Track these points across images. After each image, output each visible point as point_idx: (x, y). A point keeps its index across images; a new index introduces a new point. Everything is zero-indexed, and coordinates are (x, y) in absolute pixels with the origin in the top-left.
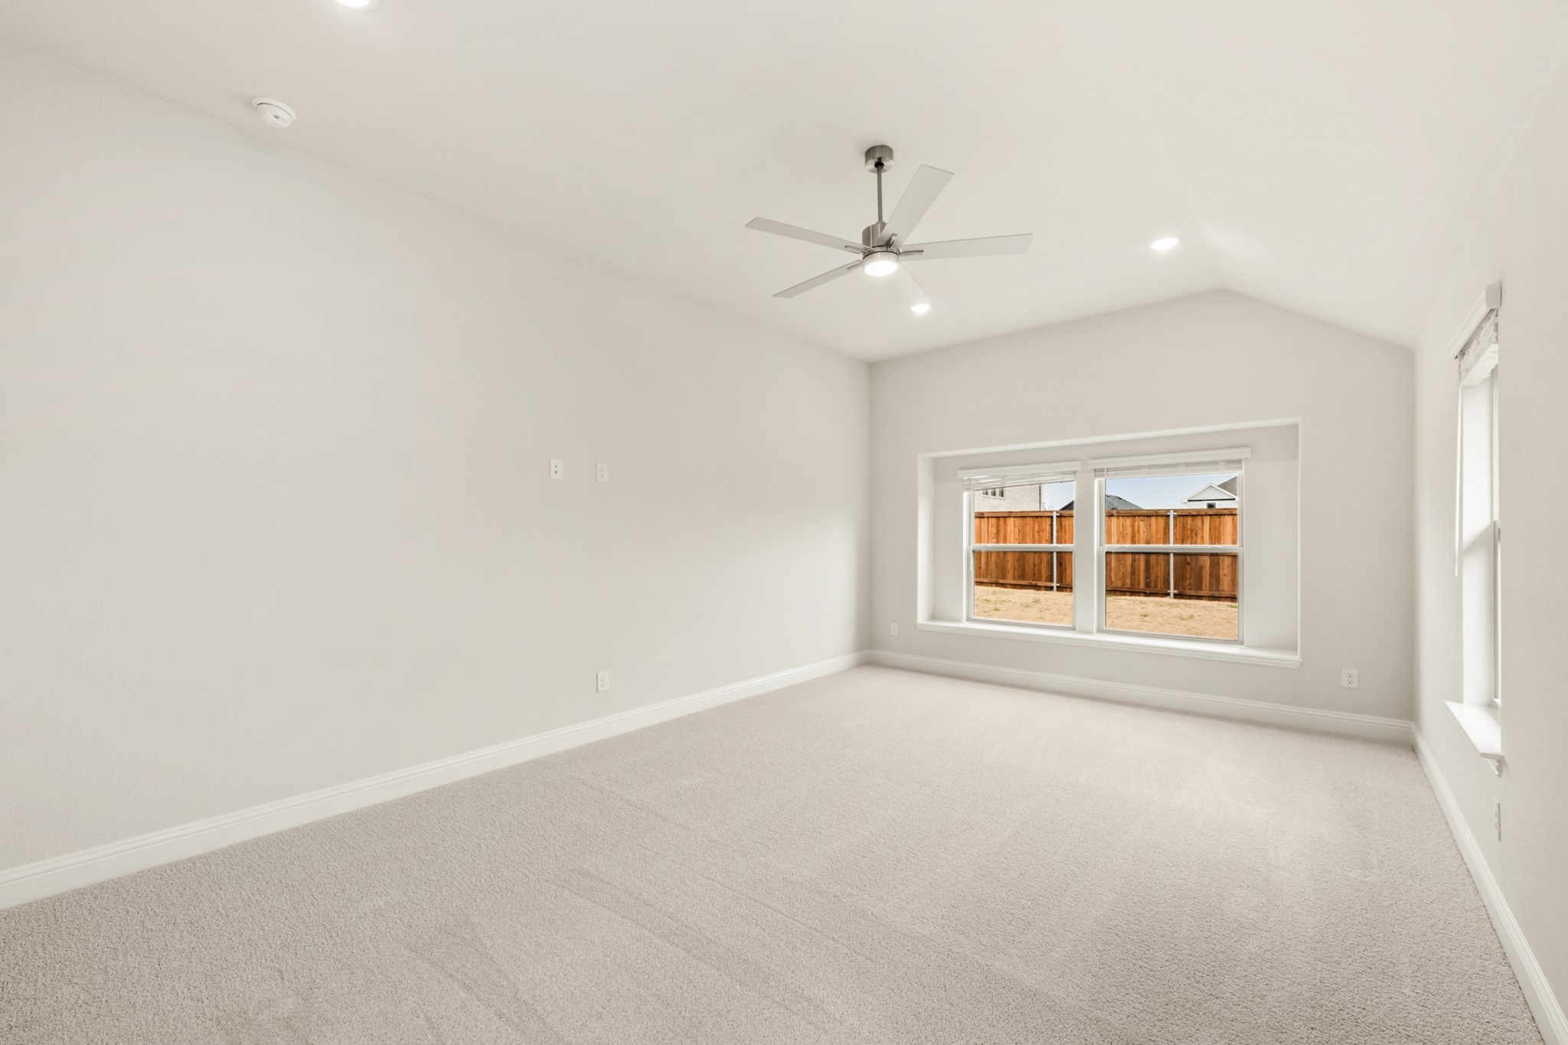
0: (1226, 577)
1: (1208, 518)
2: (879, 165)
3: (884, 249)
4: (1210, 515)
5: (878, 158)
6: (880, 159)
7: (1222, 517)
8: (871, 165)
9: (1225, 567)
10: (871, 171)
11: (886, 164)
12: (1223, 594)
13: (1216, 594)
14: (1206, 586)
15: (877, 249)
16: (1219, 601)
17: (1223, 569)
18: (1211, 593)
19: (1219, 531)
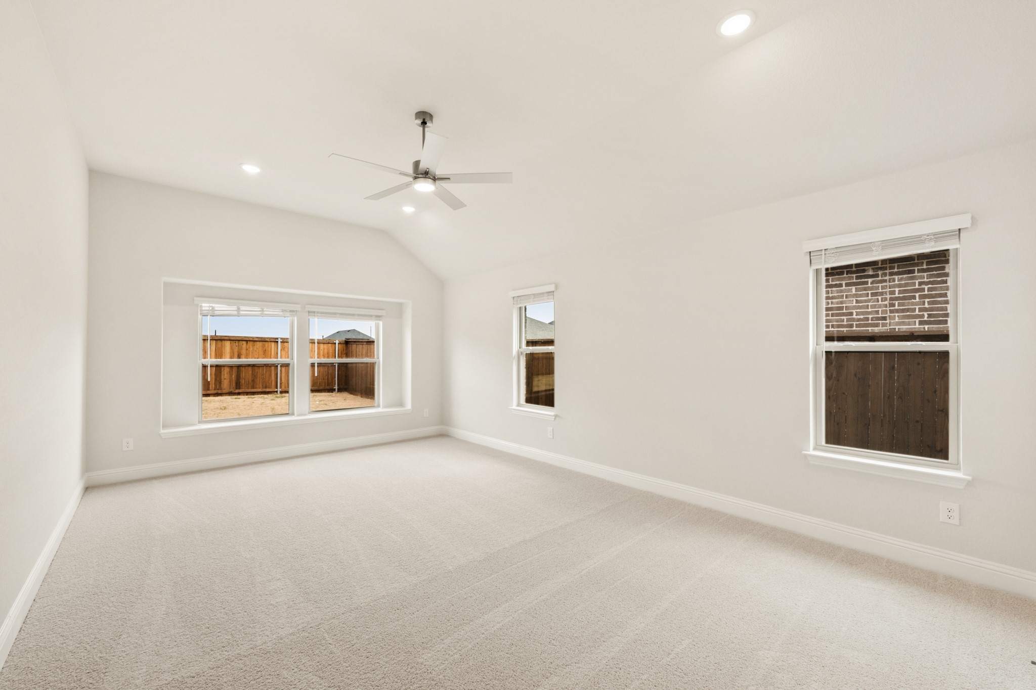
0: (225, 380)
1: (214, 341)
2: (424, 123)
3: (424, 176)
4: (216, 340)
5: (424, 118)
6: (424, 119)
7: (223, 341)
8: (419, 122)
9: (225, 373)
10: (417, 125)
11: (428, 124)
12: (224, 391)
13: (219, 392)
14: (212, 387)
15: (420, 176)
16: (221, 396)
17: (224, 375)
18: (216, 392)
19: (222, 352)
